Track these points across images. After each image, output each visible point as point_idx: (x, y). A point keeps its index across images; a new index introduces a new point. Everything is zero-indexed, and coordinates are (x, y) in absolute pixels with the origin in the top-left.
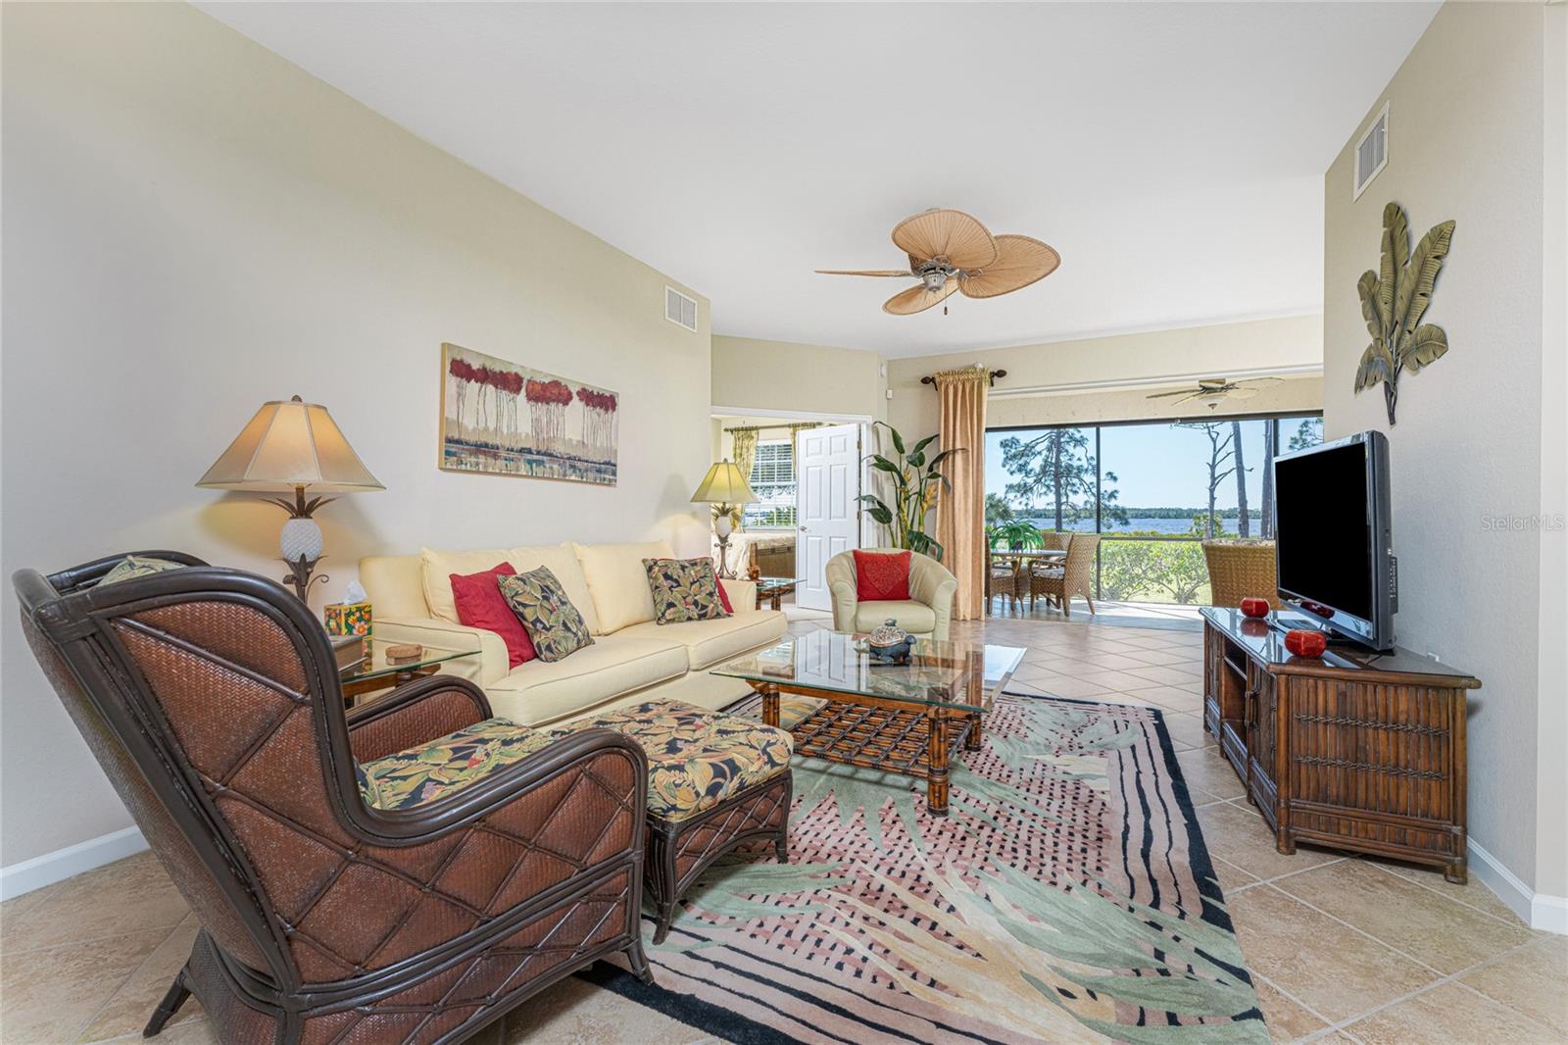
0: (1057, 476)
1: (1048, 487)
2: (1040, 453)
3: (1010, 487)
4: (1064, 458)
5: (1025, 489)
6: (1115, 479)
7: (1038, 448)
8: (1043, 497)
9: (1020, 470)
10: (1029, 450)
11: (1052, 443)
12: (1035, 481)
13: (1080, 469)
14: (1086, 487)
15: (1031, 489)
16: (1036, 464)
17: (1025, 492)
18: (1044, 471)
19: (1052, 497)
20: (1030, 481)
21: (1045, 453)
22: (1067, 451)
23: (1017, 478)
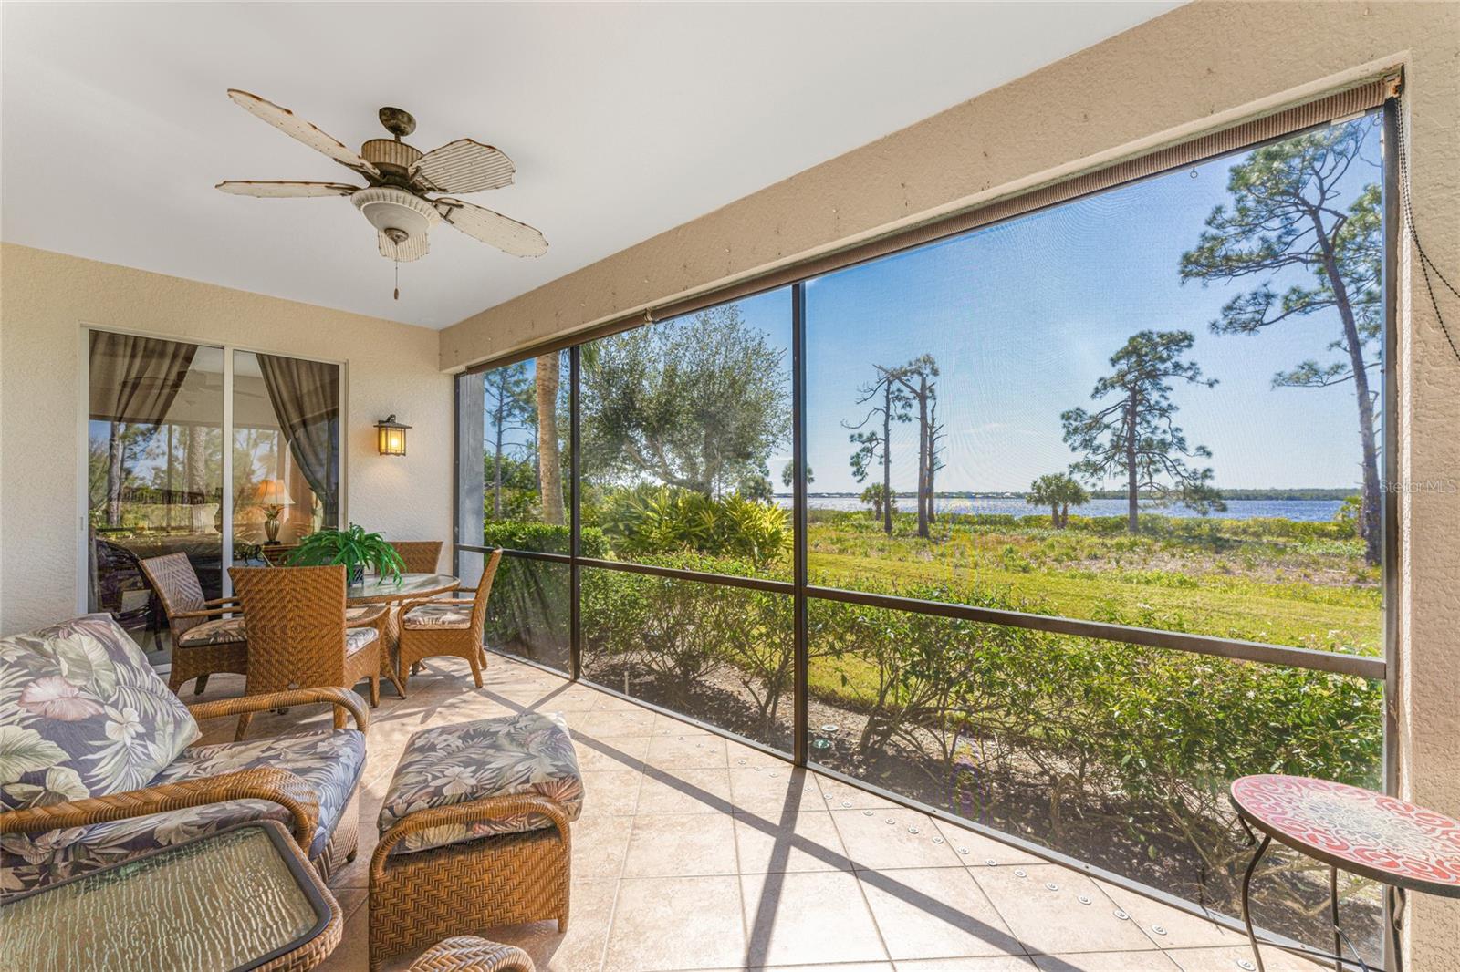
0: (1131, 455)
1: (1123, 465)
2: (1107, 426)
3: (1076, 467)
4: (1142, 432)
5: (1095, 469)
6: (1209, 454)
7: (1106, 420)
8: (1119, 477)
9: (1085, 447)
10: (1096, 423)
11: (1126, 412)
12: (1106, 458)
13: (1164, 445)
14: (1169, 464)
15: (1102, 468)
16: (1104, 438)
17: (1095, 471)
18: (1116, 447)
19: (1126, 479)
20: (1100, 458)
21: (1119, 425)
22: (1148, 422)
23: (1080, 456)
